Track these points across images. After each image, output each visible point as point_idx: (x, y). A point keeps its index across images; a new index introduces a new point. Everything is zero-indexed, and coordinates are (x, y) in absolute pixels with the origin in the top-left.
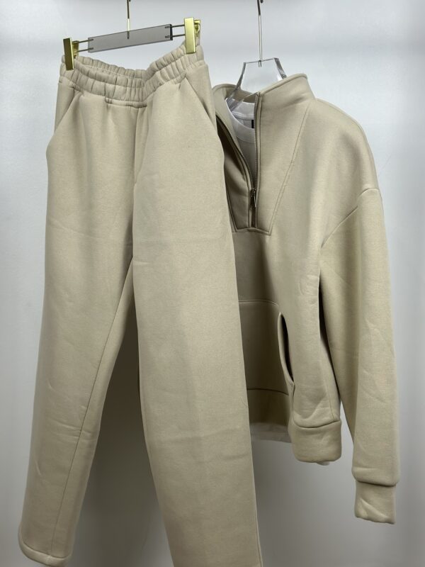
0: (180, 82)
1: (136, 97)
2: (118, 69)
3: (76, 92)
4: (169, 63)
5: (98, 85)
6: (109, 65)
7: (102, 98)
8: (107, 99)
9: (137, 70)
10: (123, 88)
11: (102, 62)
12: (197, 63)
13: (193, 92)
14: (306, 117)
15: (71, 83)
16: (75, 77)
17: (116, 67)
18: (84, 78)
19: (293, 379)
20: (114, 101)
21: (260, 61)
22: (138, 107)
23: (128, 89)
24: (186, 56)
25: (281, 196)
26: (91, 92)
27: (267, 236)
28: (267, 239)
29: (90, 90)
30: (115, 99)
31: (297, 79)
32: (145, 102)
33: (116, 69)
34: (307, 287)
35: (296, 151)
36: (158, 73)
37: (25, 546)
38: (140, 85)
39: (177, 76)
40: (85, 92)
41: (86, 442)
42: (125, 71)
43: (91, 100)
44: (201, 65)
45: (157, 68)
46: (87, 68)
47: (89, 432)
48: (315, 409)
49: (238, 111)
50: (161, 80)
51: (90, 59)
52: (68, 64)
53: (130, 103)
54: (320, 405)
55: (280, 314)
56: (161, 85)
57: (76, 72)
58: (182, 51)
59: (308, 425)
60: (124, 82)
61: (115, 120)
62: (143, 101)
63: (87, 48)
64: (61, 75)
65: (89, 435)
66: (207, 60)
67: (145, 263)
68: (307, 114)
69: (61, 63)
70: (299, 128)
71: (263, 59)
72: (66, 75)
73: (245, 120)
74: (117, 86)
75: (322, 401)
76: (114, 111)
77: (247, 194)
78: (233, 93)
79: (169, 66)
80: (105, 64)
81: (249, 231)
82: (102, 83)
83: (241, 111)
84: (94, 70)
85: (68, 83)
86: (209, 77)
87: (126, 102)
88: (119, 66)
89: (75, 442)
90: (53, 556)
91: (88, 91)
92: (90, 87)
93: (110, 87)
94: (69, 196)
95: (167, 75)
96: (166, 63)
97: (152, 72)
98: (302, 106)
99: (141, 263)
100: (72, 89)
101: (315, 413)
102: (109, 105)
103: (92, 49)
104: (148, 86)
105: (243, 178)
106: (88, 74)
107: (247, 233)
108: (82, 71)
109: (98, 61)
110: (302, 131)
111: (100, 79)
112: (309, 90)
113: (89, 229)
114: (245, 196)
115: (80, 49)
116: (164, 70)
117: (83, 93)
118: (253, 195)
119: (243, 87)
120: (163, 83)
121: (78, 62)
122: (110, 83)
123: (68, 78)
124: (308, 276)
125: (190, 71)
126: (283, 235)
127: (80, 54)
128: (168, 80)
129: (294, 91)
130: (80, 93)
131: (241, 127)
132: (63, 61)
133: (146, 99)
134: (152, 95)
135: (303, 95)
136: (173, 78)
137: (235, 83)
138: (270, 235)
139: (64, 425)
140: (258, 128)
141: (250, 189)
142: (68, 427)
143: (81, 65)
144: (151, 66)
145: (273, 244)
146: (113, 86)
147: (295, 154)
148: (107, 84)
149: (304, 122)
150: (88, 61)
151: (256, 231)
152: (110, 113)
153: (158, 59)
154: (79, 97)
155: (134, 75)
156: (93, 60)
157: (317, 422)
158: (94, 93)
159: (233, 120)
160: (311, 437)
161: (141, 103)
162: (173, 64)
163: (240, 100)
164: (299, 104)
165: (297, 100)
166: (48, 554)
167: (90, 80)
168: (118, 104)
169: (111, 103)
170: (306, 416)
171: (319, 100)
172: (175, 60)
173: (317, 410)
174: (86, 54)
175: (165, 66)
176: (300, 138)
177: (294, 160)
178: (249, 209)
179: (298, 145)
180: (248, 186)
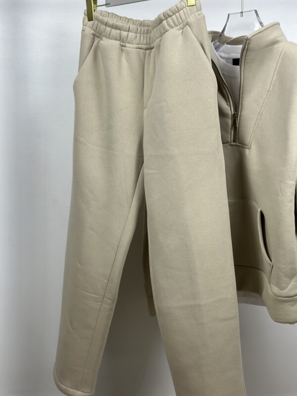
0: (183, 29)
1: (145, 42)
2: (129, 20)
3: (96, 38)
4: (174, 14)
5: (115, 32)
6: (121, 17)
7: (118, 42)
8: (122, 43)
9: (144, 21)
10: (134, 34)
11: (116, 15)
12: (197, 14)
13: (193, 36)
14: (282, 56)
15: (92, 31)
16: (95, 26)
17: (127, 18)
18: (103, 27)
19: (271, 260)
20: (127, 45)
21: (242, 12)
22: (146, 49)
23: (138, 35)
24: (188, 8)
25: (259, 118)
26: (108, 38)
27: (247, 150)
28: (247, 151)
29: (108, 36)
30: (128, 43)
31: (274, 27)
32: (152, 45)
33: (127, 20)
34: (286, 189)
35: (273, 82)
36: (165, 22)
37: (60, 384)
38: (148, 32)
39: (180, 24)
40: (104, 38)
41: (108, 307)
42: (134, 22)
43: (109, 44)
44: (199, 15)
45: (163, 18)
46: (106, 19)
47: (110, 299)
48: (290, 283)
49: (221, 52)
50: (167, 27)
51: (107, 12)
52: (90, 16)
53: (140, 46)
54: (294, 280)
55: (259, 210)
56: (167, 31)
57: (96, 22)
58: (184, 4)
59: (285, 295)
60: (135, 30)
61: (128, 60)
62: (150, 44)
63: (105, 4)
64: (83, 25)
65: (109, 301)
66: (204, 12)
67: (155, 171)
69: (83, 15)
70: (275, 65)
71: (244, 11)
72: (87, 25)
73: (227, 59)
74: (129, 33)
75: (295, 277)
76: (128, 53)
77: (230, 117)
78: (218, 38)
79: (174, 17)
80: (118, 16)
81: (231, 145)
82: (118, 31)
83: (223, 52)
84: (111, 21)
85: (89, 31)
86: (205, 24)
87: (136, 46)
88: (128, 18)
89: (99, 307)
90: (82, 392)
91: (106, 37)
92: (108, 34)
93: (124, 34)
94: (92, 119)
95: (172, 24)
96: (171, 14)
97: (159, 21)
98: (278, 47)
99: (151, 171)
100: (93, 36)
101: (290, 287)
102: (123, 48)
103: (109, 4)
104: (155, 33)
105: (227, 104)
106: (106, 24)
107: (229, 147)
108: (101, 22)
109: (113, 13)
110: (277, 68)
111: (116, 27)
112: (283, 35)
113: (109, 144)
114: (228, 118)
115: (98, 5)
116: (169, 19)
117: (101, 39)
118: (235, 117)
119: (226, 34)
120: (169, 30)
121: (98, 15)
122: (124, 31)
123: (89, 28)
124: (287, 181)
125: (191, 19)
126: (261, 149)
127: (99, 8)
128: (173, 28)
129: (272, 36)
130: (99, 39)
131: (225, 64)
132: (85, 15)
133: (153, 43)
134: (159, 39)
135: (279, 38)
136: (176, 26)
137: (220, 30)
138: (249, 149)
139: (90, 294)
140: (243, 65)
141: (233, 113)
142: (93, 295)
143: (101, 17)
144: (159, 16)
145: (252, 156)
146: (127, 33)
147: (272, 86)
148: (122, 32)
149: (280, 60)
150: (105, 13)
151: (236, 146)
152: (124, 55)
153: (165, 10)
154: (99, 42)
155: (142, 24)
156: (109, 13)
157: (292, 293)
158: (111, 39)
159: (218, 59)
160: (286, 304)
161: (148, 46)
162: (177, 14)
163: (223, 43)
164: (276, 46)
165: (274, 42)
166: (78, 390)
167: (108, 29)
168: (131, 47)
169: (125, 46)
170: (282, 289)
171: (291, 43)
172: (179, 11)
173: (291, 284)
174: (104, 8)
175: (170, 16)
176: (276, 73)
177: (271, 90)
178: (231, 128)
179: (275, 78)
180: (231, 110)
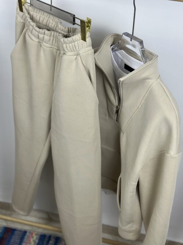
0: (76, 56)
3: (26, 25)
5: (35, 32)
7: (37, 39)
8: (40, 41)
10: (48, 37)
20: (44, 43)
21: (131, 39)
22: (57, 50)
24: (81, 41)
26: (31, 33)
27: (122, 133)
35: (141, 104)
39: (74, 51)
45: (64, 43)
50: (66, 50)
52: (21, 8)
53: (53, 47)
60: (49, 35)
63: (30, 3)
64: (17, 13)
68: (150, 89)
70: (145, 93)
72: (19, 14)
74: (45, 36)
77: (115, 106)
79: (71, 45)
81: (115, 122)
82: (37, 33)
85: (21, 20)
87: (50, 46)
92: (31, 31)
93: (41, 36)
98: (148, 82)
100: (23, 23)
103: (32, 5)
107: (113, 122)
110: (146, 96)
111: (35, 30)
116: (67, 45)
118: (118, 109)
120: (67, 53)
123: (20, 17)
125: (82, 53)
128: (70, 52)
130: (27, 27)
135: (150, 77)
136: (72, 51)
141: (117, 105)
146: (43, 35)
148: (40, 34)
149: (148, 92)
151: (117, 124)
152: (42, 49)
161: (58, 48)
162: (73, 44)
165: (146, 79)
168: (46, 46)
169: (42, 44)
170: (123, 226)
172: (74, 41)
176: (144, 99)
177: (139, 107)
178: (115, 114)
179: (143, 102)
180: (116, 103)
